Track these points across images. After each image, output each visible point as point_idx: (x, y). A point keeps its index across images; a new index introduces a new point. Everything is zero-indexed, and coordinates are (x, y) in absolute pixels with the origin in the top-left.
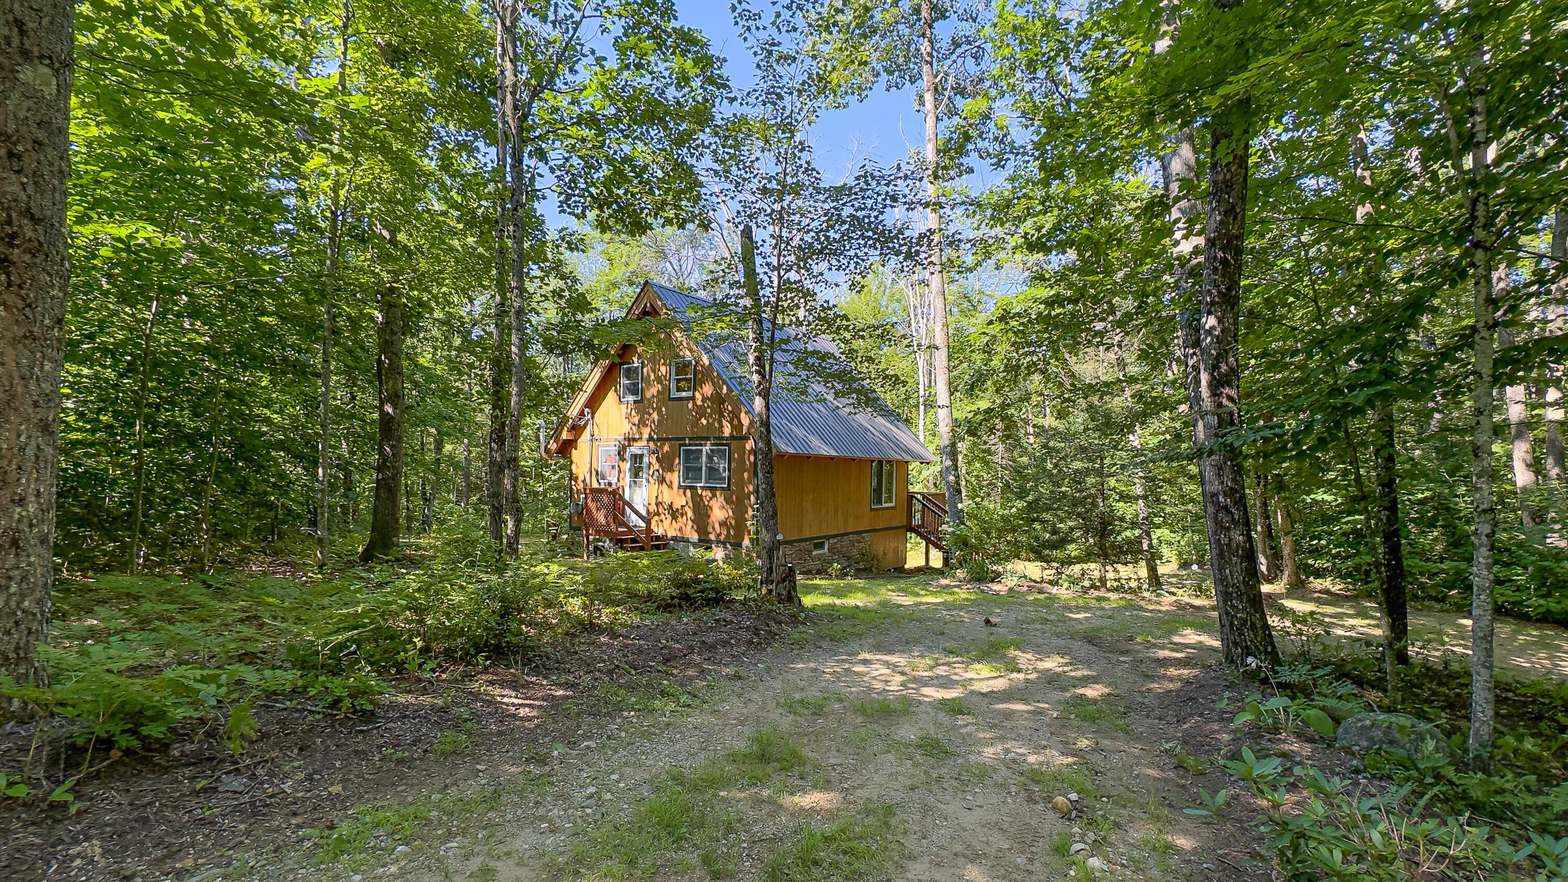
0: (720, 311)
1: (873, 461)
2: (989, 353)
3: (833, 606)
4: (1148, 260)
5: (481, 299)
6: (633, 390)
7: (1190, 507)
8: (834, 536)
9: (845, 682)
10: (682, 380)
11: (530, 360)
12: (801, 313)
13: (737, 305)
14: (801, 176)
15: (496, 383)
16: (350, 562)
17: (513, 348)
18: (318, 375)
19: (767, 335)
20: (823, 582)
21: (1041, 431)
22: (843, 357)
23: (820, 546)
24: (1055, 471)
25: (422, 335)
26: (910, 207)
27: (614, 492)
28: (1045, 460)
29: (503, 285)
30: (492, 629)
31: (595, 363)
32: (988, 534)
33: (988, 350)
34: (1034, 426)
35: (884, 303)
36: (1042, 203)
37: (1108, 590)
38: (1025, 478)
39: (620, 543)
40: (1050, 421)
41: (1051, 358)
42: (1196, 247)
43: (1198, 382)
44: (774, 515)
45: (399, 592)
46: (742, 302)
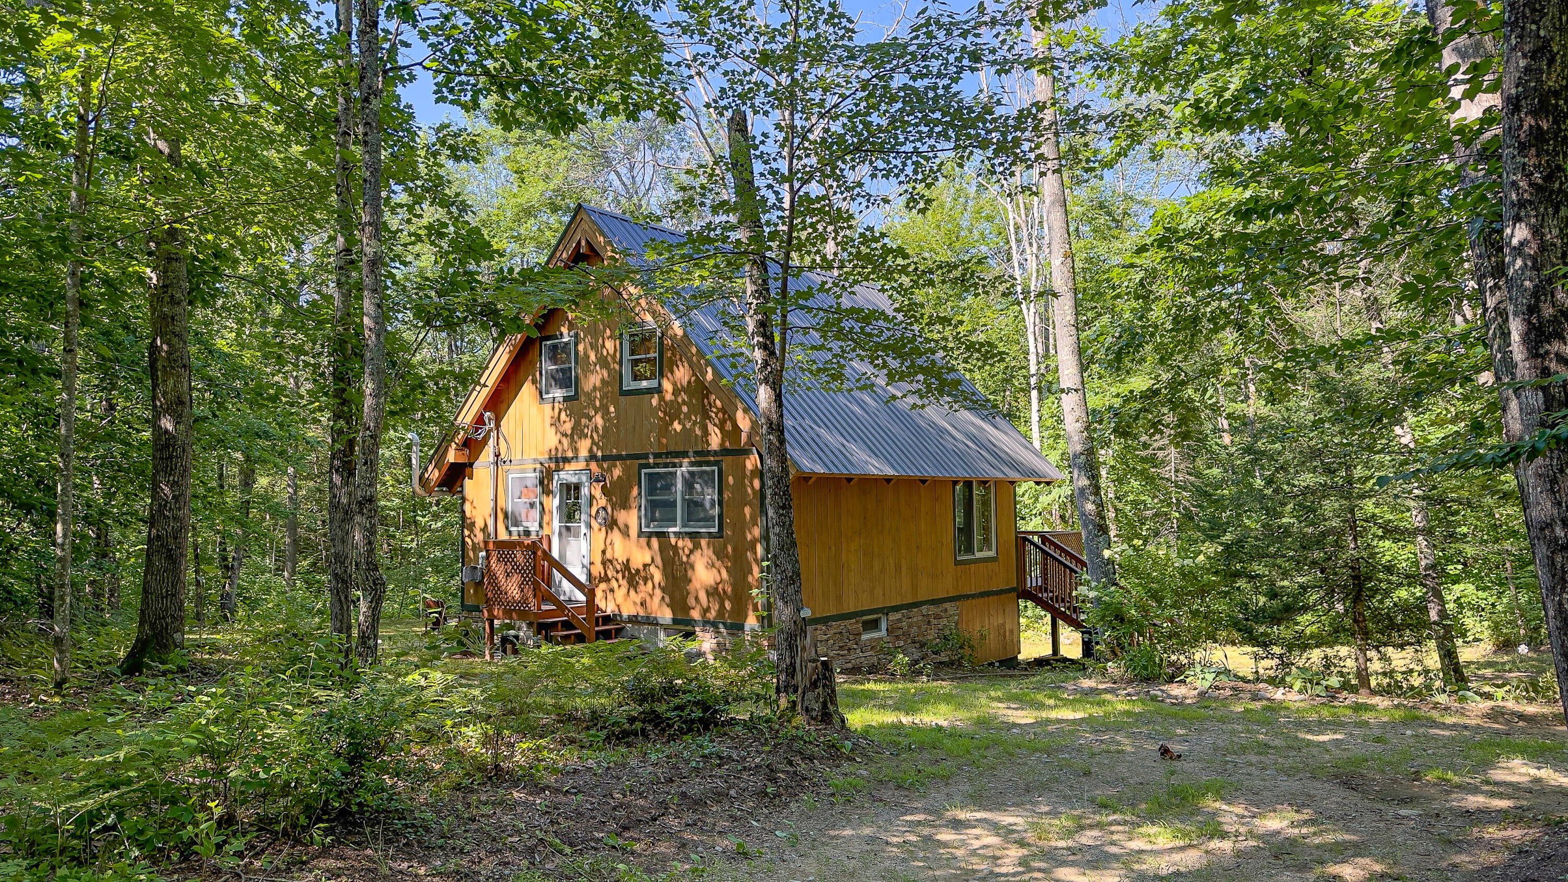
0: (699, 251)
1: (955, 483)
2: (1145, 298)
3: (899, 726)
4: (1408, 137)
5: (314, 241)
6: (564, 379)
7: (1507, 545)
8: (896, 609)
9: (925, 859)
10: (640, 361)
11: (394, 337)
12: (830, 248)
13: (725, 239)
14: (822, 27)
15: (339, 377)
16: (106, 674)
17: (366, 320)
18: (57, 375)
19: (774, 286)
20: (880, 687)
21: (1240, 423)
22: (900, 317)
23: (873, 625)
24: (1269, 492)
25: (220, 302)
26: (1003, 68)
27: (534, 548)
28: (1249, 473)
29: (348, 220)
30: (333, 783)
31: (499, 340)
32: (1159, 601)
33: (1144, 294)
34: (1229, 416)
35: (965, 224)
36: (1224, 49)
37: (1373, 693)
38: (1218, 503)
39: (544, 630)
40: (1256, 407)
41: (1251, 301)
42: (1488, 110)
43: (1505, 335)
44: (794, 578)
45: (185, 724)
46: (734, 236)
